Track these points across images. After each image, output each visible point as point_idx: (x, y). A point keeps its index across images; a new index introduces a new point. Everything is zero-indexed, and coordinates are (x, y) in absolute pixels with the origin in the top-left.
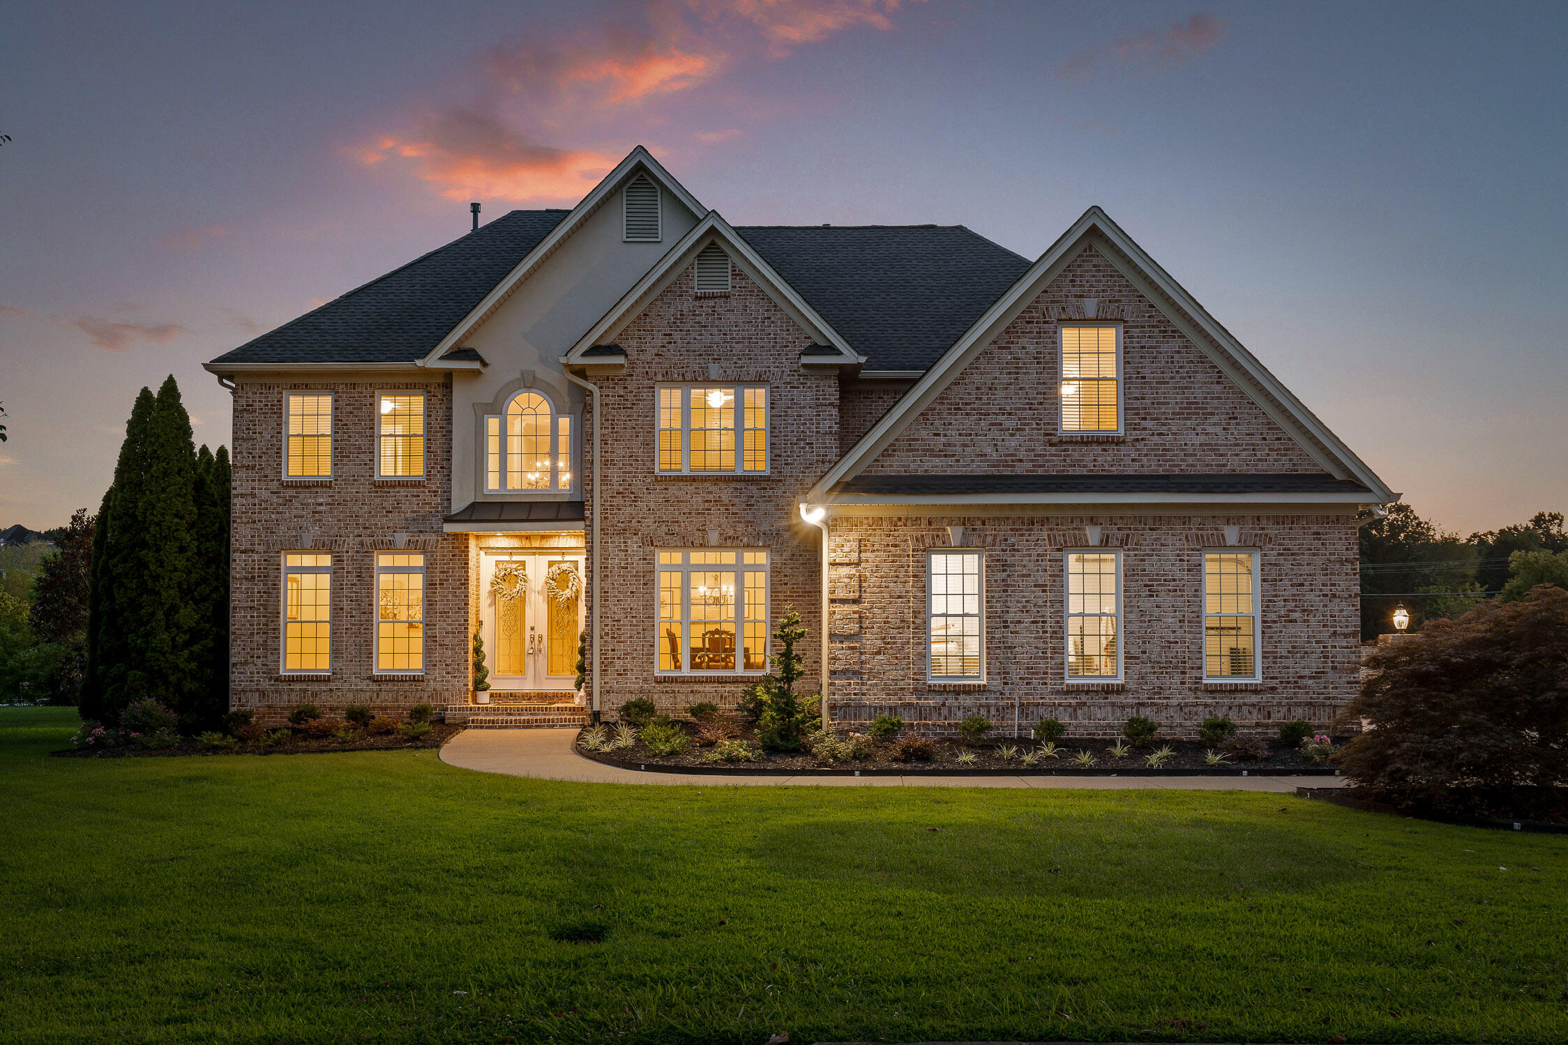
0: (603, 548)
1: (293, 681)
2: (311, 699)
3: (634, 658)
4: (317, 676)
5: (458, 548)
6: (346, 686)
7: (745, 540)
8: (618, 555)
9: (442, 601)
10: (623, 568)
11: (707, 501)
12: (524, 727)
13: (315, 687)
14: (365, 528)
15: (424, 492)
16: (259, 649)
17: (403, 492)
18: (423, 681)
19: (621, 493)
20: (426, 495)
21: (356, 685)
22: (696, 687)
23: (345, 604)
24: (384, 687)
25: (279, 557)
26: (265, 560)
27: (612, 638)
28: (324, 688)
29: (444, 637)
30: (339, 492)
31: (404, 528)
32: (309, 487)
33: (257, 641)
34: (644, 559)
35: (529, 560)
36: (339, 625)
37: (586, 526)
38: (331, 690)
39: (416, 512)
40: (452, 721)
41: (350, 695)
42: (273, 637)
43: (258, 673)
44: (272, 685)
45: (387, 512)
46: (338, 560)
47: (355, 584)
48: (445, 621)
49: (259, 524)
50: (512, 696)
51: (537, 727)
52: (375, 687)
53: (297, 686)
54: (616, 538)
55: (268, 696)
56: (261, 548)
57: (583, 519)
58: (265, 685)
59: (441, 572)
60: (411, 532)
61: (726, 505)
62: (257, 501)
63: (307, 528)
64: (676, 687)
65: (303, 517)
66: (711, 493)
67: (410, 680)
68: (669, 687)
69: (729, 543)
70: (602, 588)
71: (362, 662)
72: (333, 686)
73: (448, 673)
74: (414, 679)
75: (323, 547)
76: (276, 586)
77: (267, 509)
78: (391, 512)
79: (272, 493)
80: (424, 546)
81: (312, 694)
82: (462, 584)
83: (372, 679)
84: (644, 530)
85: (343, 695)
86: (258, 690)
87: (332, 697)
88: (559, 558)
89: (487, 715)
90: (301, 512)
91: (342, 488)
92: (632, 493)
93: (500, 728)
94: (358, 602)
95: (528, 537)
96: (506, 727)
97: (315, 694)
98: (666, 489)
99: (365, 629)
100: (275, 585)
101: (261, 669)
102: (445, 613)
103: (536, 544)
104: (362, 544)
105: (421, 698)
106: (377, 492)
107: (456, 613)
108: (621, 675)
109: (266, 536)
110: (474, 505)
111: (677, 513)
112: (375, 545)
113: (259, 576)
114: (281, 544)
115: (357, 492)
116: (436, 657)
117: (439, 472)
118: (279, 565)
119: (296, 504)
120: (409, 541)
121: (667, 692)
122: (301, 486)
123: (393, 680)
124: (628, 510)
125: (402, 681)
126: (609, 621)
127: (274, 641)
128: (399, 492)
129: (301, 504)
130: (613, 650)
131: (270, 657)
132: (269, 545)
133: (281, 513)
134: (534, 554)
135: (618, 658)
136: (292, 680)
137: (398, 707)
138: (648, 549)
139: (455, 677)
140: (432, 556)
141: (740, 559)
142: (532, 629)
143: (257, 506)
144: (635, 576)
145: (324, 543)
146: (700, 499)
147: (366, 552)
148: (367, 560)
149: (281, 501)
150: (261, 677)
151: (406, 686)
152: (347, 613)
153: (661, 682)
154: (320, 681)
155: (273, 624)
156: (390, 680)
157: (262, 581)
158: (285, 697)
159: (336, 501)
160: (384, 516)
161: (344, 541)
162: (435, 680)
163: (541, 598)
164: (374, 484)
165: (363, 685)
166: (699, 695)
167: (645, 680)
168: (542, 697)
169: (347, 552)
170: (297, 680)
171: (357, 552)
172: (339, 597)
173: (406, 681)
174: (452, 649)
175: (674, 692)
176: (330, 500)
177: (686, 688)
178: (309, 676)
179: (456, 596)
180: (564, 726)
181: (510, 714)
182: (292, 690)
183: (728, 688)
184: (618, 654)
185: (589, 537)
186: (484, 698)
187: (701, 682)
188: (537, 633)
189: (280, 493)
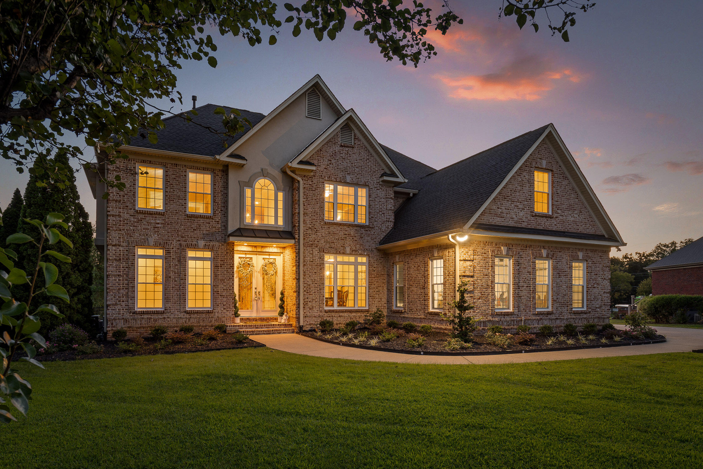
0: (304, 253)
1: (144, 313)
2: (153, 323)
3: (316, 302)
4: (157, 311)
5: (229, 249)
6: (172, 316)
7: (360, 252)
8: (309, 256)
9: (221, 274)
10: (311, 261)
11: (345, 234)
12: (267, 334)
13: (156, 317)
14: (182, 237)
15: (212, 221)
16: (124, 297)
17: (202, 220)
18: (212, 313)
19: (311, 228)
20: (213, 223)
21: (178, 315)
22: (341, 314)
23: (172, 274)
24: (192, 316)
25: (135, 249)
26: (126, 251)
27: (307, 292)
28: (161, 317)
29: (222, 292)
30: (168, 218)
31: (202, 238)
32: (152, 214)
33: (122, 293)
34: (320, 258)
35: (254, 257)
36: (169, 285)
37: (296, 242)
38: (164, 318)
39: (208, 231)
40: (230, 332)
41: (175, 321)
42: (132, 291)
43: (123, 310)
44: (131, 316)
45: (193, 230)
46: (168, 252)
47: (177, 265)
48: (223, 284)
49: (124, 231)
50: (248, 319)
51: (273, 333)
52: (188, 316)
53: (146, 316)
54: (308, 248)
55: (129, 322)
56: (125, 244)
57: (294, 238)
58: (127, 316)
59: (221, 261)
60: (206, 240)
61: (352, 237)
62: (122, 219)
63: (150, 235)
64: (333, 314)
65: (148, 229)
66: (346, 231)
67: (206, 313)
68: (330, 314)
69: (354, 253)
70: (303, 270)
71: (181, 304)
72: (165, 316)
73: (225, 309)
74: (208, 312)
75: (160, 245)
76: (133, 264)
77: (128, 224)
78: (195, 230)
79: (130, 215)
80: (213, 247)
81: (154, 320)
82: (231, 267)
83: (187, 312)
84: (320, 245)
85: (171, 320)
86: (123, 318)
87: (165, 321)
88: (267, 257)
89: (246, 328)
90: (147, 227)
91: (170, 216)
92: (315, 228)
93: (256, 334)
94: (179, 274)
95: (255, 247)
96: (259, 334)
97: (155, 320)
98: (329, 228)
99: (182, 287)
101: (125, 307)
102: (223, 280)
103: (259, 250)
104: (180, 245)
105: (211, 321)
106: (188, 220)
107: (228, 280)
108: (311, 309)
109: (127, 238)
110: (239, 229)
111: (333, 238)
112: (188, 246)
113: (123, 259)
114: (136, 243)
115: (178, 219)
116: (219, 301)
117: (220, 212)
118: (135, 253)
119: (145, 222)
120: (205, 245)
121: (330, 316)
122: (147, 213)
123: (197, 312)
124: (314, 236)
125: (202, 313)
126: (305, 285)
127: (132, 293)
128: (200, 220)
129: (147, 223)
130: (307, 298)
131: (130, 301)
132: (129, 243)
133: (136, 226)
134: (257, 254)
135: (310, 302)
136: (143, 313)
137: (200, 326)
138: (322, 254)
139: (228, 311)
140: (217, 253)
141: (356, 259)
142: (256, 289)
143: (122, 222)
144: (316, 265)
145: (160, 243)
146: (342, 233)
147: (183, 249)
148: (183, 253)
149: (135, 220)
150: (125, 312)
151: (204, 315)
152: (173, 279)
153: (327, 312)
154: (159, 313)
155: (131, 284)
156: (196, 313)
157: (125, 261)
158: (139, 322)
159: (167, 222)
160: (192, 232)
161: (171, 243)
162: (218, 313)
163: (259, 275)
164: (187, 215)
165: (181, 315)
166: (342, 318)
167: (321, 311)
168: (262, 319)
169: (173, 248)
170: (146, 313)
171: (178, 249)
172: (168, 271)
173: (204, 313)
174: (226, 297)
175: (332, 316)
176: (163, 222)
177: (337, 315)
178: (152, 311)
179: (228, 272)
180: (285, 332)
181: (257, 328)
182: (143, 318)
183: (354, 314)
184: (310, 300)
185: (297, 247)
186: (238, 320)
187: (343, 312)
188: (258, 290)
189: (135, 216)
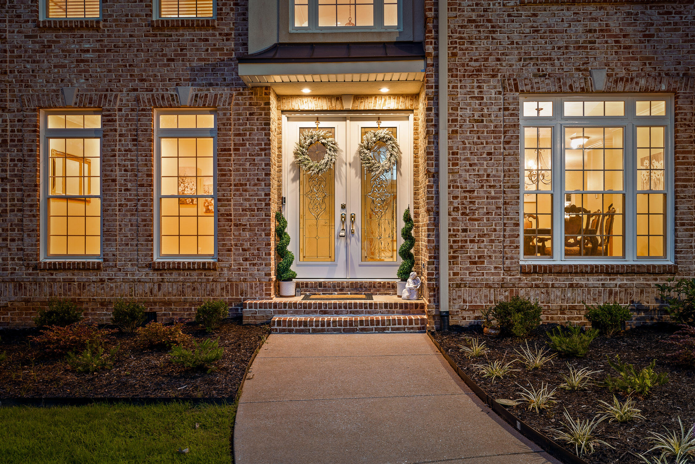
0: (452, 96)
1: (55, 269)
2: (78, 291)
3: (492, 241)
4: (84, 263)
5: (257, 104)
6: (120, 276)
7: (643, 82)
8: (469, 104)
9: (238, 170)
10: (477, 121)
11: (590, 31)
12: (346, 331)
13: (83, 277)
14: (142, 80)
15: (214, 35)
16: (14, 230)
17: (187, 34)
18: (215, 269)
19: (474, 21)
20: (216, 40)
21: (133, 274)
22: (577, 280)
23: (118, 173)
24: (167, 277)
25: (36, 116)
26: (19, 121)
27: (463, 214)
28: (93, 278)
29: (240, 215)
30: (109, 36)
31: (190, 80)
32: (71, 29)
33: (11, 221)
34: (506, 109)
35: (339, 126)
36: (111, 200)
37: (427, 65)
38: (102, 281)
39: (204, 60)
40: (251, 321)
41: (126, 287)
42: (30, 216)
43: (13, 259)
44: (30, 274)
45: (168, 60)
46: (108, 120)
47: (130, 150)
48: (241, 195)
49: (12, 75)
50: (322, 287)
51: (363, 331)
52: (156, 277)
53: (60, 276)
54: (467, 82)
55: (25, 288)
56: (15, 106)
57: (423, 56)
58: (22, 274)
59: (236, 135)
60: (199, 85)
61: (615, 36)
62: (7, 47)
63: (70, 81)
64: (549, 279)
65: (64, 66)
66: (595, 19)
67: (199, 269)
68: (539, 279)
69: (620, 86)
70: (450, 148)
71: (140, 247)
72: (104, 275)
73: (246, 260)
74: (204, 268)
75: (90, 103)
76: (33, 152)
77: (20, 57)
78: (173, 60)
79: (26, 37)
80: (215, 102)
81: (79, 284)
82: (262, 150)
83: (152, 266)
84: (505, 70)
85: (116, 287)
86: (12, 280)
87: (103, 288)
88: (374, 124)
89: (296, 313)
90: (62, 60)
91: (113, 31)
92: (489, 21)
93: (315, 332)
94: (135, 172)
95: (339, 98)
96: (322, 331)
97: (82, 286)
98: (535, 15)
99: (143, 205)
100: (31, 150)
101: (17, 254)
102: (241, 185)
103: (349, 105)
104: (137, 100)
105: (212, 290)
106: (156, 35)
107: (255, 185)
108: (475, 263)
109: (20, 91)
110: (276, 47)
111: (549, 47)
112: (154, 100)
113: (12, 141)
114: (39, 100)
115: (131, 36)
116: (231, 240)
117: (232, 10)
118: (36, 126)
119: (57, 51)
120: (196, 96)
121: (537, 286)
122: (61, 27)
123: (178, 268)
124: (484, 44)
125: (189, 269)
126: (458, 192)
127: (31, 221)
128: (182, 35)
129: (63, 51)
130: (465, 230)
131: (27, 240)
132: (23, 102)
133: (38, 62)
134: (345, 119)
135: (472, 241)
136: (53, 268)
137: (185, 302)
138: (510, 96)
139: (254, 265)
140: (225, 114)
141: (630, 109)
142: (343, 207)
143: (8, 54)
144: (493, 132)
145: (91, 99)
146: (580, 28)
147: (143, 110)
148: (144, 120)
149: (37, 46)
150: (16, 264)
151: (195, 275)
152: (121, 185)
153: (529, 273)
154: (89, 269)
155: (29, 199)
156: (174, 269)
157: (16, 146)
158: (47, 290)
159: (106, 46)
160: (165, 65)
161: (116, 96)
162: (229, 268)
163: (353, 171)
164: (151, 24)
165: (141, 275)
166: (579, 291)
167: (508, 270)
168: (357, 287)
169: (120, 110)
170: (60, 269)
171: (133, 110)
172: (110, 166)
173: (194, 269)
174: (250, 230)
175: (547, 286)
176: (98, 46)
177: (562, 281)
178: (74, 263)
179: (255, 165)
180: (398, 329)
181: (325, 313)
182: (54, 280)
183: (620, 280)
184: (471, 235)
185: (432, 80)
186: (289, 288)
187: (583, 273)
188: (349, 212)
189: (36, 36)
